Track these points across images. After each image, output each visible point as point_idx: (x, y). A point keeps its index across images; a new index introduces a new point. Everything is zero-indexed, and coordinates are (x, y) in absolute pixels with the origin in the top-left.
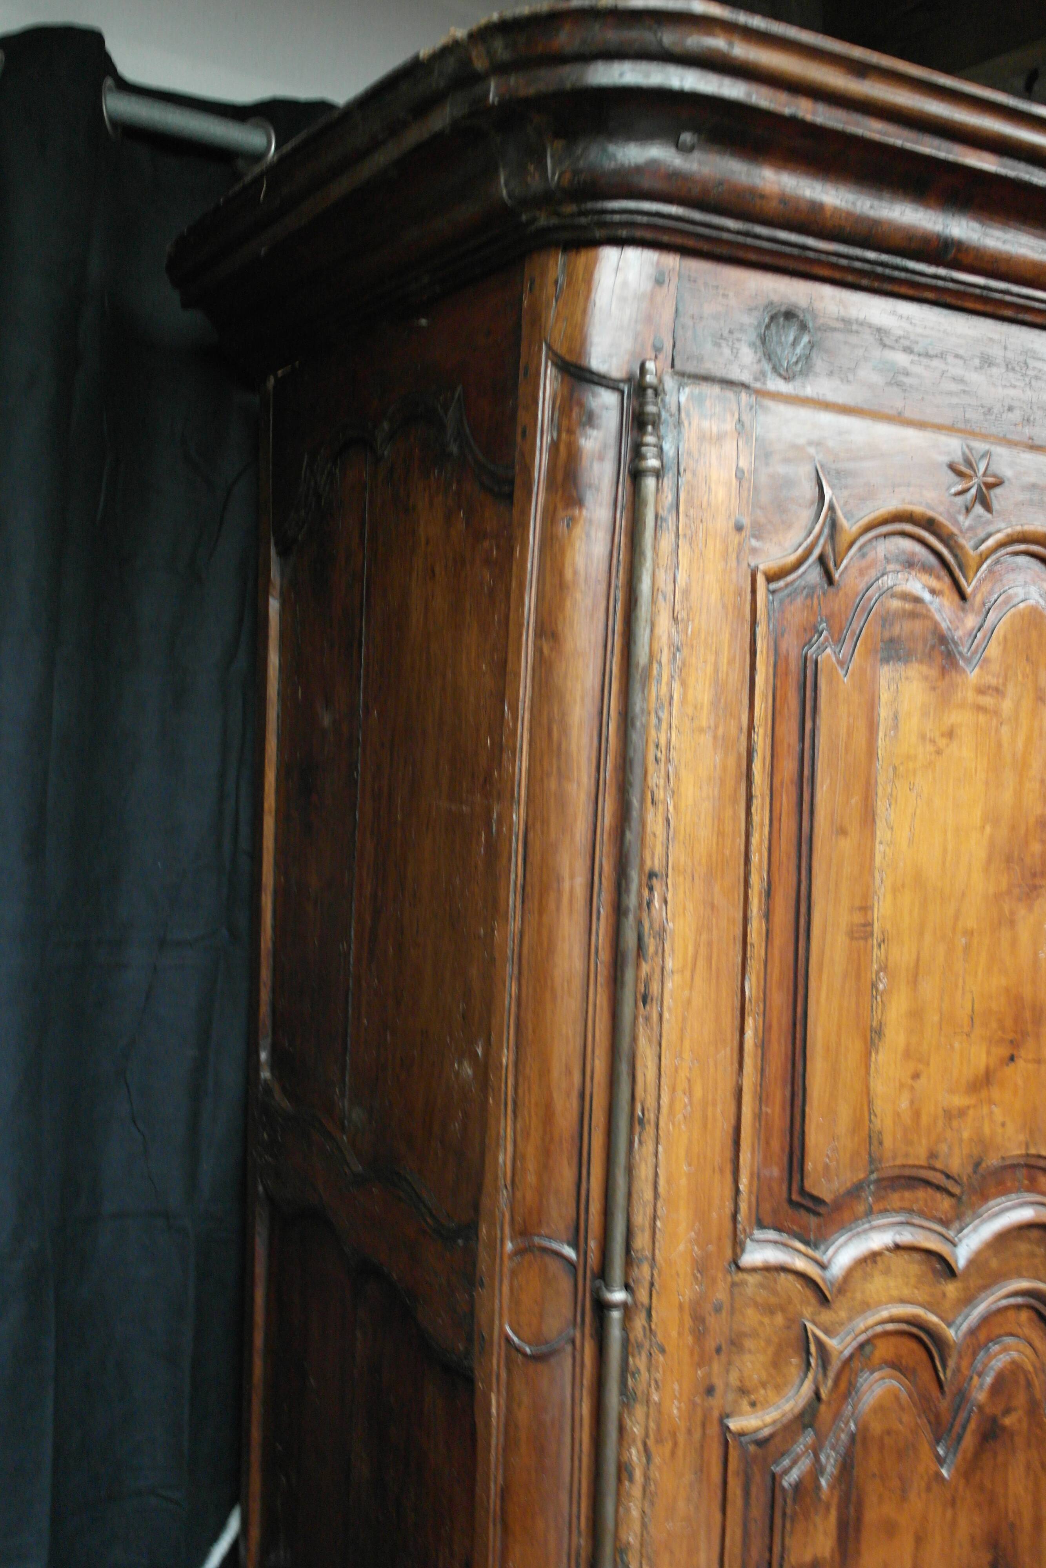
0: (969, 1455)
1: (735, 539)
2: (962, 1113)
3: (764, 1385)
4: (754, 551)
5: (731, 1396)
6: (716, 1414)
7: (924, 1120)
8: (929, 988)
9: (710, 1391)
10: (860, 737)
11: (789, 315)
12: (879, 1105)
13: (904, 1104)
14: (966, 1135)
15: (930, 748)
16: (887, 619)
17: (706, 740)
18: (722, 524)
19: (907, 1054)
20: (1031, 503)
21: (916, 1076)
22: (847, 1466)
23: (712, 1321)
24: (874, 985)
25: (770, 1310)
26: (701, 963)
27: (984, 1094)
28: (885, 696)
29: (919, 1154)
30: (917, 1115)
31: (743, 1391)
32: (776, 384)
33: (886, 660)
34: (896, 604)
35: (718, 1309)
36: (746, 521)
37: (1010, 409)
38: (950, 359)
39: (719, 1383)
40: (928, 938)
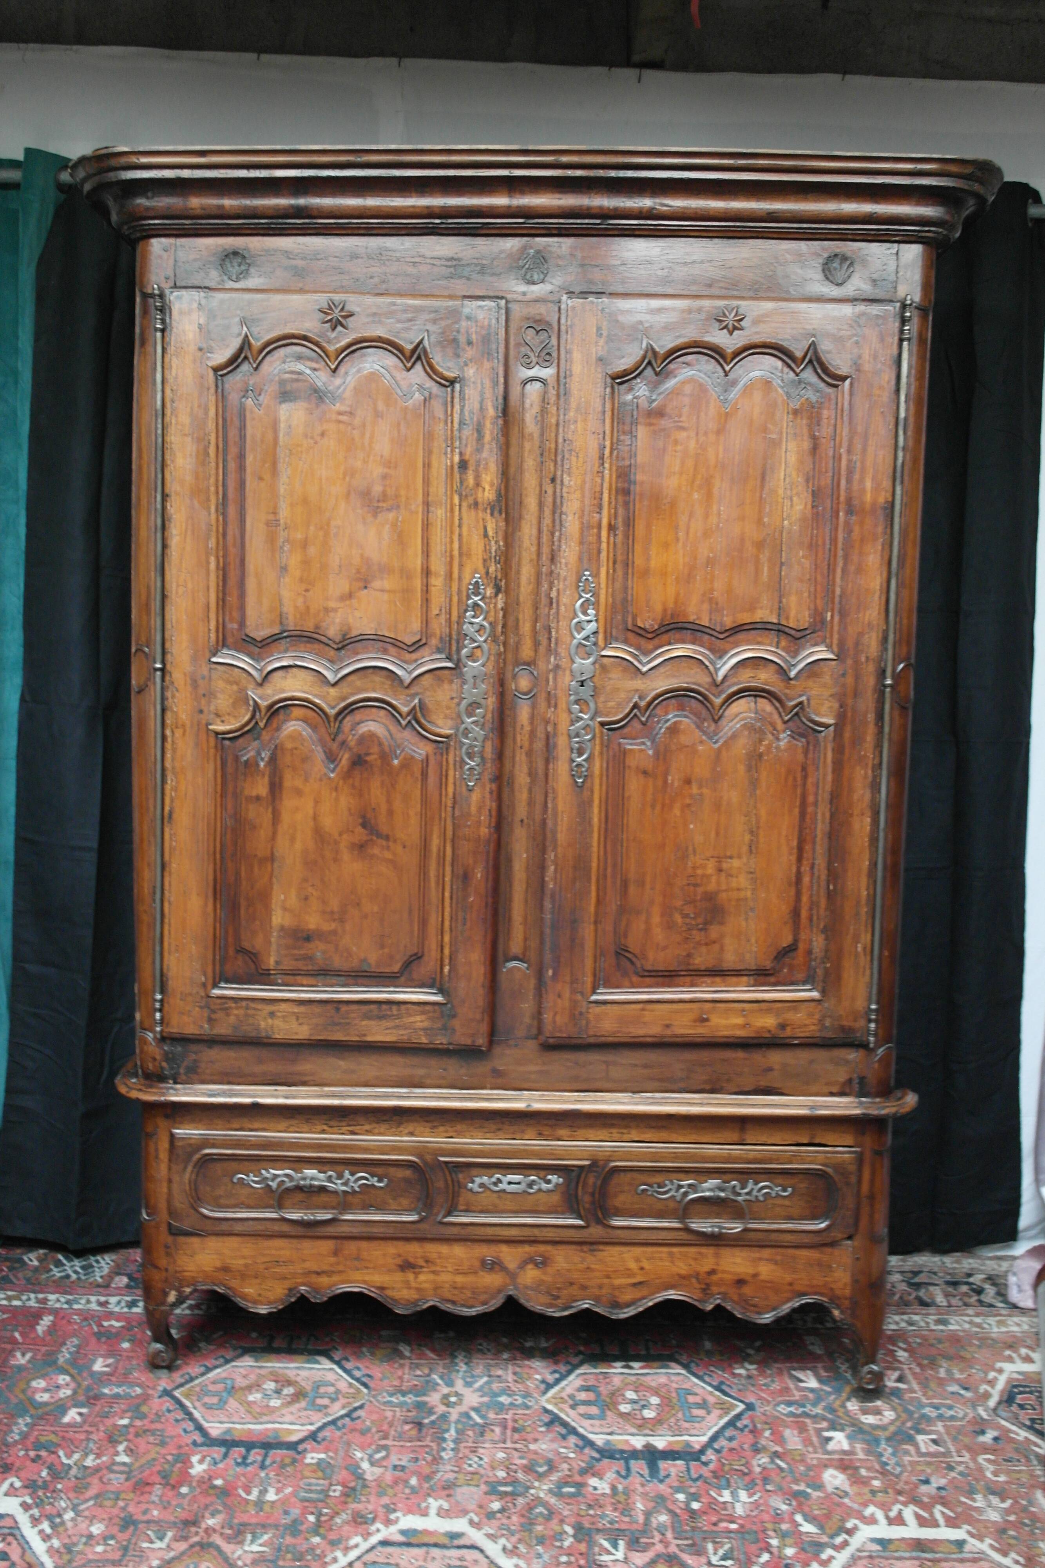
0: (345, 769)
1: (199, 354)
2: (335, 610)
3: (229, 714)
4: (208, 358)
5: (212, 716)
6: (204, 722)
7: (312, 611)
8: (312, 551)
9: (201, 712)
10: (270, 436)
11: (235, 253)
12: (286, 601)
13: (300, 601)
14: (337, 621)
15: (312, 441)
16: (282, 382)
17: (189, 439)
18: (192, 348)
19: (301, 580)
20: (374, 322)
21: (307, 590)
22: (273, 760)
23: (200, 682)
24: (281, 548)
25: (231, 683)
26: (189, 533)
27: (348, 602)
28: (283, 418)
29: (309, 625)
30: (308, 608)
31: (217, 715)
32: (231, 284)
33: (284, 401)
34: (287, 376)
35: (203, 678)
36: (204, 346)
37: (371, 277)
38: (331, 259)
39: (205, 710)
40: (312, 528)
